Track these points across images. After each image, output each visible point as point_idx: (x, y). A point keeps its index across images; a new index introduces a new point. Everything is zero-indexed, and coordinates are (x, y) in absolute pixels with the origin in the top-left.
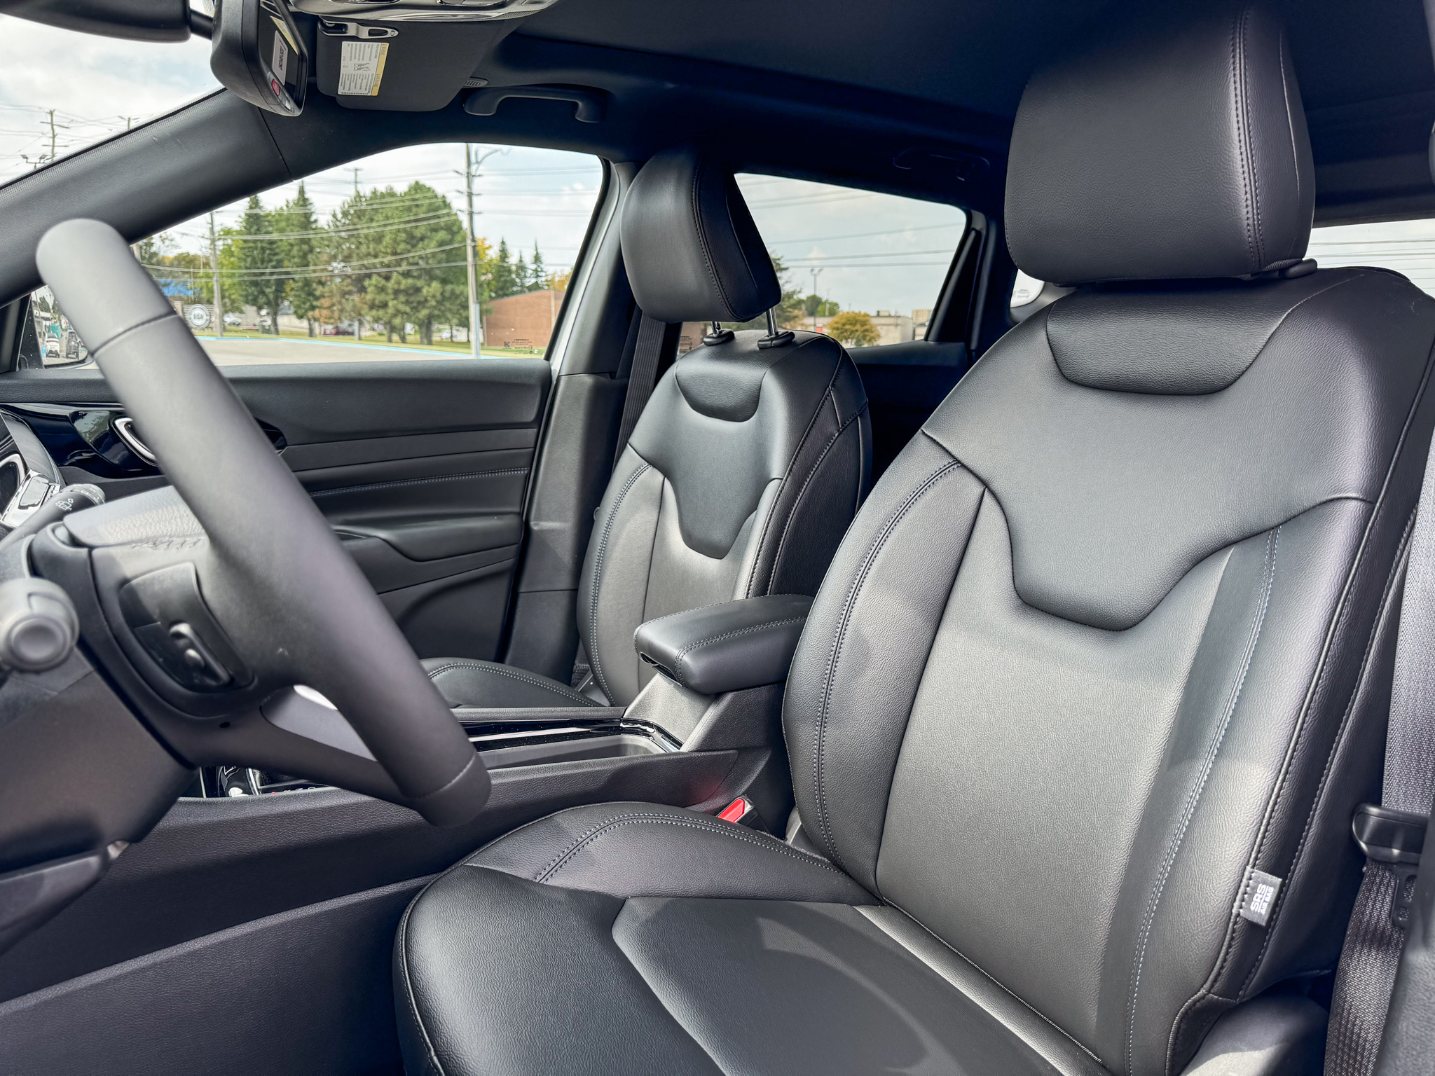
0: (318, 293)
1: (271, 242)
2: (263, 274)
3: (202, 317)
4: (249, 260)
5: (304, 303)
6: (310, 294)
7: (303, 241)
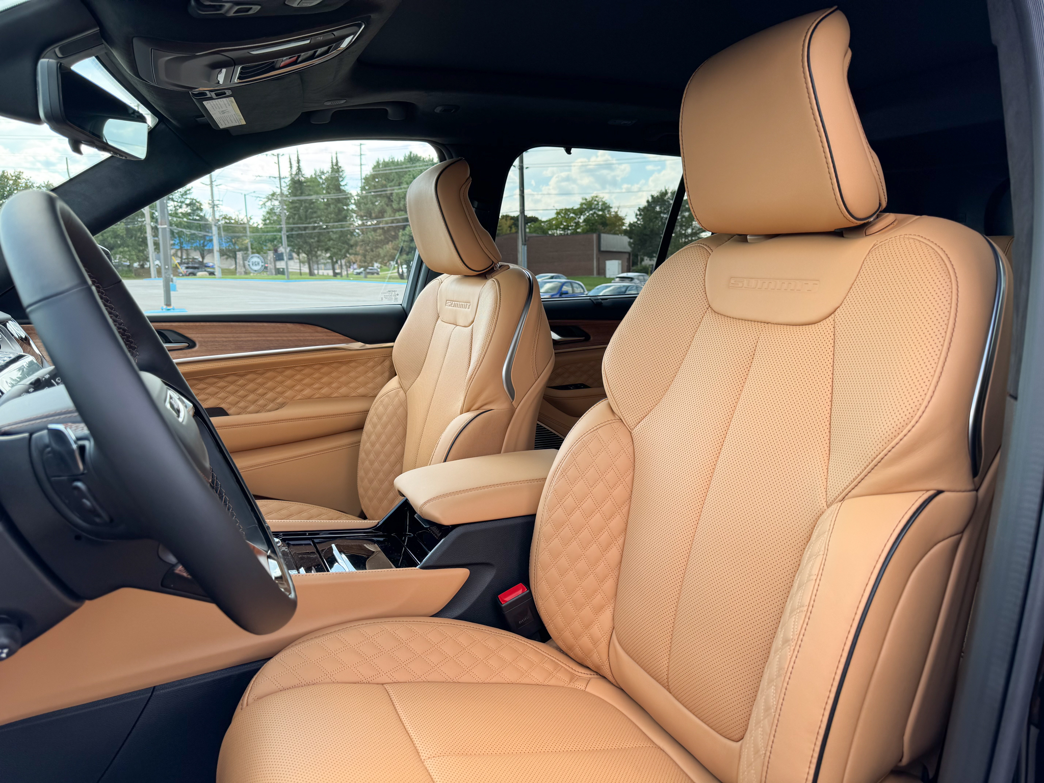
0: (352, 242)
1: (311, 202)
2: (305, 228)
3: (257, 264)
4: (296, 217)
5: (340, 250)
6: (346, 242)
7: (338, 201)
